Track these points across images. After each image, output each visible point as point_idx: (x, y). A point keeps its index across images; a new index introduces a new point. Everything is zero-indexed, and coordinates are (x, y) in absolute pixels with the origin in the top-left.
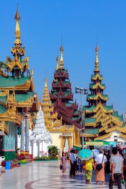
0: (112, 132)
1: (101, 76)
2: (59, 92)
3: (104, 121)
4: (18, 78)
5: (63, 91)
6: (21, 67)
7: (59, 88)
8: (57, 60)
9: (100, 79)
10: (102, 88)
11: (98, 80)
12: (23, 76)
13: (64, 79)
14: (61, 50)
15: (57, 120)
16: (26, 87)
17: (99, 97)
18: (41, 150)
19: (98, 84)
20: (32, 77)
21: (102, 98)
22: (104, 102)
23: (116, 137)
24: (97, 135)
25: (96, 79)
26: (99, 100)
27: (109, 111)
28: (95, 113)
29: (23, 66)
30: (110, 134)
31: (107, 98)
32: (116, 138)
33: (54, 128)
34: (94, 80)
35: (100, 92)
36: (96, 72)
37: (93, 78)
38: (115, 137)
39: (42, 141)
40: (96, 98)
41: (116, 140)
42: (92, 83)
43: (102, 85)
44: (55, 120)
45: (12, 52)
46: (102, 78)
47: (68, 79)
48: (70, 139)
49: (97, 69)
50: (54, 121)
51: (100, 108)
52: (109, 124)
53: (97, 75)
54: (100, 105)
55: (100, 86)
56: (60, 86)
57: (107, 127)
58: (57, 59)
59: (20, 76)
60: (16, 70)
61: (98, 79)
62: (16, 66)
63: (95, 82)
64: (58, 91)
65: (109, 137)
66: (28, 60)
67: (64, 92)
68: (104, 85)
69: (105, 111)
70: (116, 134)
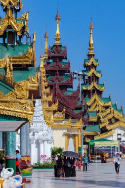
0: (115, 129)
1: (97, 61)
2: (56, 76)
3: (103, 115)
4: (12, 46)
5: (60, 75)
6: (17, 28)
7: (56, 71)
8: (45, 37)
9: (95, 64)
10: (98, 75)
11: (93, 66)
12: (19, 43)
13: (61, 58)
14: (56, 19)
15: (58, 112)
16: (26, 59)
17: (94, 87)
18: (42, 154)
19: (93, 70)
20: (34, 44)
21: (98, 88)
22: (100, 93)
23: (120, 134)
24: (99, 133)
25: (90, 64)
26: (94, 91)
27: (106, 104)
28: (90, 107)
29: (20, 27)
30: (112, 131)
31: (103, 88)
32: (119, 137)
33: (55, 123)
34: (88, 66)
35: (95, 81)
36: (90, 56)
37: (87, 63)
38: (118, 134)
39: (44, 141)
40: (90, 88)
41: (119, 139)
42: (85, 69)
43: (98, 72)
44: (55, 112)
45: (2, 5)
46: (97, 63)
47: (66, 58)
48: (77, 138)
49: (92, 52)
50: (54, 114)
51: (95, 100)
52: (110, 120)
53: (92, 60)
54: (95, 97)
55: (95, 73)
56: (57, 68)
57: (108, 122)
58: (45, 35)
59: (16, 44)
60: (10, 33)
61: (93, 64)
62: (10, 27)
63: (88, 68)
64: (54, 75)
65: (111, 136)
66: (27, 18)
67: (61, 77)
68: (100, 72)
69: (101, 103)
70: (119, 131)
